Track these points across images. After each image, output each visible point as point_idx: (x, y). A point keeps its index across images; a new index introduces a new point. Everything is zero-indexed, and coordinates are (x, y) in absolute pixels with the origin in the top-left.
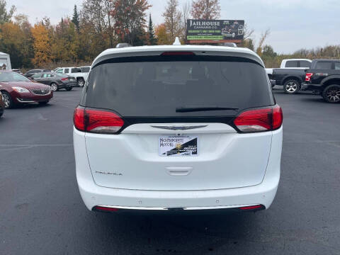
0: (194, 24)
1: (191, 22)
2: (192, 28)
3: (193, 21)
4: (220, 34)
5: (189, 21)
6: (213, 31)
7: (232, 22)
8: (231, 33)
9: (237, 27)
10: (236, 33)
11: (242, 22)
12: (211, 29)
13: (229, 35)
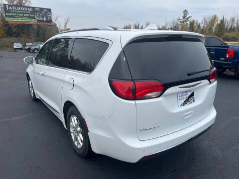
0: (10, 8)
1: (7, 6)
2: (9, 11)
3: (9, 6)
4: (34, 18)
5: (5, 5)
6: (28, 15)
7: (42, 9)
8: (43, 17)
9: (46, 13)
10: (47, 18)
11: (49, 10)
12: (26, 13)
13: (41, 19)
